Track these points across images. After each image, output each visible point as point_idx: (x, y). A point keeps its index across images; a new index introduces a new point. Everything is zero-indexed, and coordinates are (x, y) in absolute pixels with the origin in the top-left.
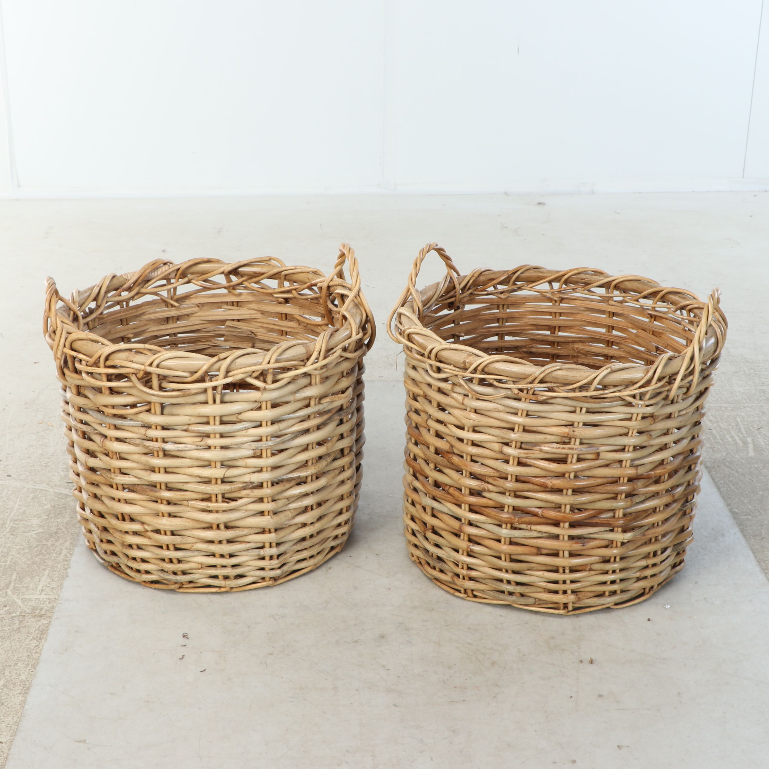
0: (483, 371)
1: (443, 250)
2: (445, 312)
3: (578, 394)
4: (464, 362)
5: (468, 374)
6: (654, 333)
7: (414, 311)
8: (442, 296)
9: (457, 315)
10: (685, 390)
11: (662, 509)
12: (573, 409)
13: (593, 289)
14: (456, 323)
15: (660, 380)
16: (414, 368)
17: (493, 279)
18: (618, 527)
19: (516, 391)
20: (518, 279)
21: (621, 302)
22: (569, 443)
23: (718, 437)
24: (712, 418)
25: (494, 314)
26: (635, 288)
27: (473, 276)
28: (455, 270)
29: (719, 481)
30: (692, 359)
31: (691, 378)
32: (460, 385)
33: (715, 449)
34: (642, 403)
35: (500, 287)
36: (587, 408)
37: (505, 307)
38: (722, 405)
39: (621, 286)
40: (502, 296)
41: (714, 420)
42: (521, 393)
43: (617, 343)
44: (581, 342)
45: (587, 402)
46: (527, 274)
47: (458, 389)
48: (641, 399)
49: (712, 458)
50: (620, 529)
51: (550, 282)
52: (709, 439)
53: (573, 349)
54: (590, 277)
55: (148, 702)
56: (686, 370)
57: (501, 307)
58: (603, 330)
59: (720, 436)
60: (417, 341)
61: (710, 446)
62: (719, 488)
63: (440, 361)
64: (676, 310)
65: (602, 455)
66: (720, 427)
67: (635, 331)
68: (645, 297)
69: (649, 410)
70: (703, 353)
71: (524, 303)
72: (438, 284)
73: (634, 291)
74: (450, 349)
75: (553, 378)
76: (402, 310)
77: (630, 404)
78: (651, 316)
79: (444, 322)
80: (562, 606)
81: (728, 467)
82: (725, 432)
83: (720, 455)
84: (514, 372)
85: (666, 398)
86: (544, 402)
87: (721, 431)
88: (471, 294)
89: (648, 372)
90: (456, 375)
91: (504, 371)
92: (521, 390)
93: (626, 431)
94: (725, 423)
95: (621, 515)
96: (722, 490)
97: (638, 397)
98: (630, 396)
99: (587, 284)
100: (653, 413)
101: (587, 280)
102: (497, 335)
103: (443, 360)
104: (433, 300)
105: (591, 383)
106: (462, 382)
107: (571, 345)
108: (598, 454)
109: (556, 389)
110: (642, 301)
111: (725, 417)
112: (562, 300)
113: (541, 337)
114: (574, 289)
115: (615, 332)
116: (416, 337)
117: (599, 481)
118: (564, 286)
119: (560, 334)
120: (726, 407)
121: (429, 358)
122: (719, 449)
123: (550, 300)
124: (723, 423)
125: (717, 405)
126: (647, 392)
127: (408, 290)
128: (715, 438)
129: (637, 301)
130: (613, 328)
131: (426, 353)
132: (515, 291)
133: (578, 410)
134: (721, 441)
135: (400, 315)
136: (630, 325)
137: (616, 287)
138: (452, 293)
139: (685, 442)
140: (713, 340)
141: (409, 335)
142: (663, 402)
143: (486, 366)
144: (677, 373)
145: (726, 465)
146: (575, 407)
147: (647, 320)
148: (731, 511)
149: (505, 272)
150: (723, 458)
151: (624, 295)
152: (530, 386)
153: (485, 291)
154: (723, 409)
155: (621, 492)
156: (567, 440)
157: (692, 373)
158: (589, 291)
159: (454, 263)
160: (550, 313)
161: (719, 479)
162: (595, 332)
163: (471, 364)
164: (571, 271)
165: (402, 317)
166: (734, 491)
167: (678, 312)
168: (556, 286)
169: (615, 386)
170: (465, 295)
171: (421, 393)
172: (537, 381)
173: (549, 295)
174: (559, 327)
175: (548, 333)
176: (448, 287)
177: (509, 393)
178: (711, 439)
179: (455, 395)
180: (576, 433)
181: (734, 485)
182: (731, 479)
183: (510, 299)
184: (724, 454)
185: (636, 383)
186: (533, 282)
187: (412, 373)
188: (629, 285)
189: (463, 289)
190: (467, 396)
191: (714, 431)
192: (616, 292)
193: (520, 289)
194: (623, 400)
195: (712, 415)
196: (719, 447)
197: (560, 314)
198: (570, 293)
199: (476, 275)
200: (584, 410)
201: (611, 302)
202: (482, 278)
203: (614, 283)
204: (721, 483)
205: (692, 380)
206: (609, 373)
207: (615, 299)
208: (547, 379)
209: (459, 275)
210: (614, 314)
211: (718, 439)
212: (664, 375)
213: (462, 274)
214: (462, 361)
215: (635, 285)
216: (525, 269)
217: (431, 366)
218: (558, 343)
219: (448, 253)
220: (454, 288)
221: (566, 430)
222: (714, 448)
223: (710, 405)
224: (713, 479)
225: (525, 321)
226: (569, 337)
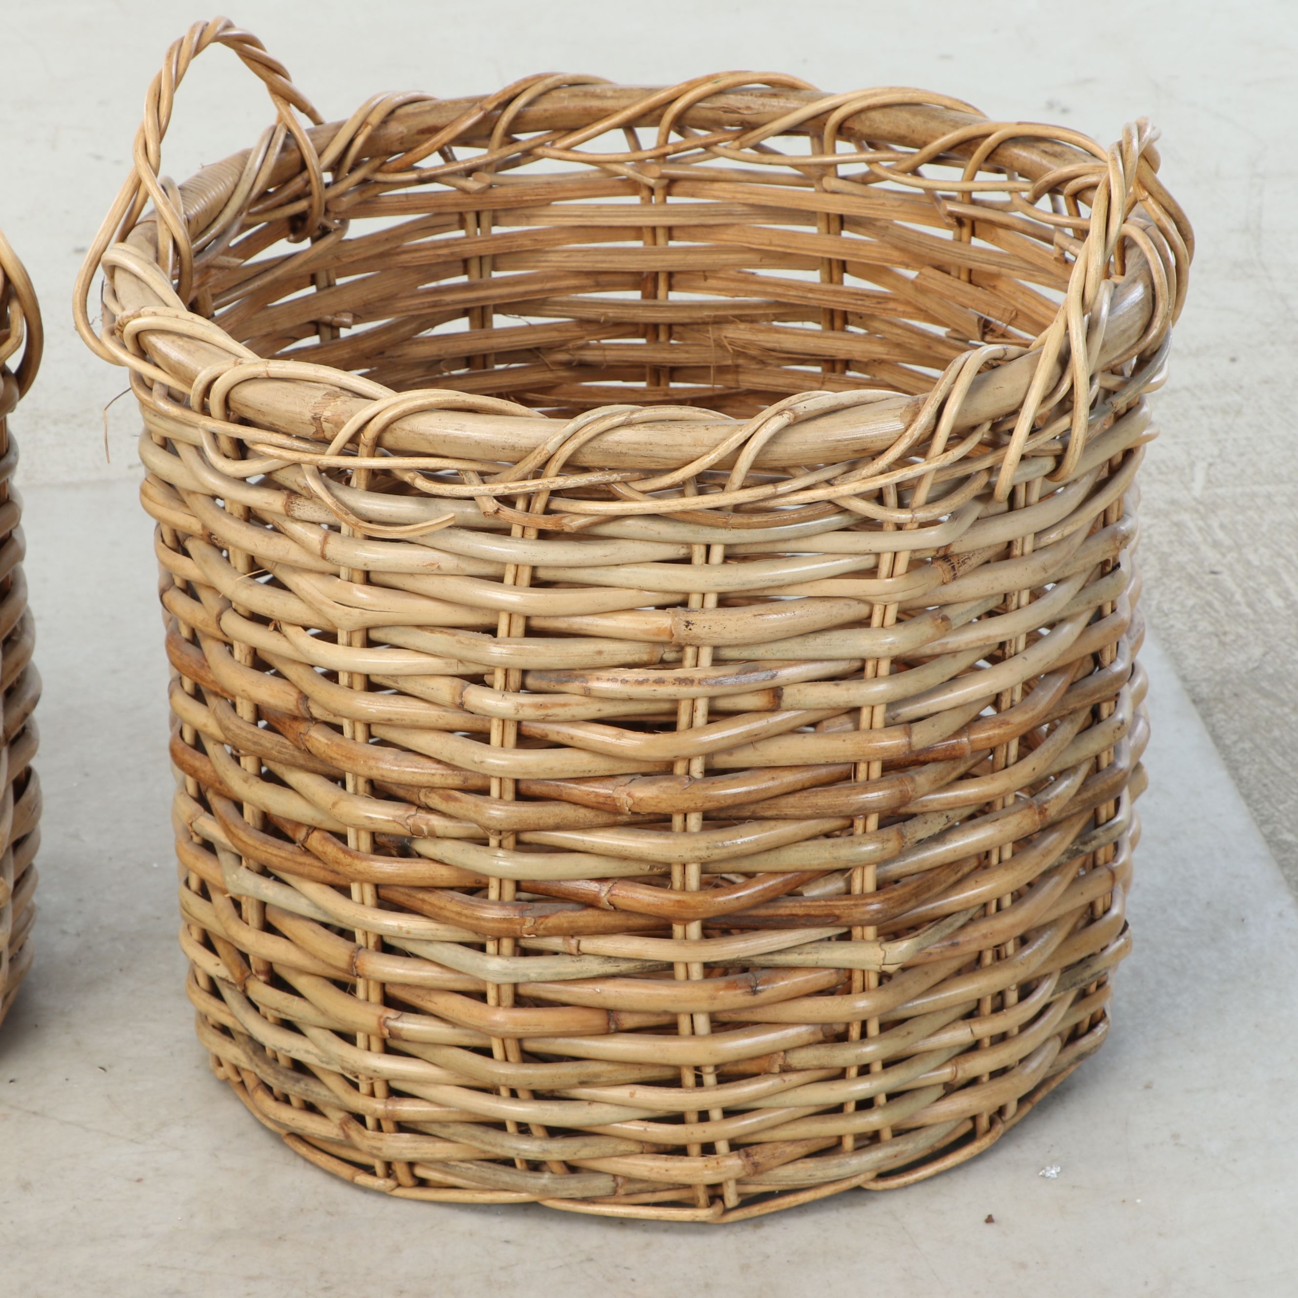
0: (378, 446)
1: (253, 42)
2: (282, 247)
3: (692, 502)
4: (316, 419)
5: (330, 459)
6: (972, 277)
7: (158, 259)
8: (264, 195)
9: (319, 257)
10: (1048, 464)
11: (1007, 854)
12: (682, 552)
13: (771, 143)
14: (322, 280)
15: (959, 436)
16: (167, 445)
17: (434, 130)
18: (863, 924)
19: (491, 506)
20: (518, 124)
21: (864, 180)
22: (678, 663)
23: (1238, 597)
24: (1220, 535)
25: (447, 243)
26: (903, 131)
27: (364, 123)
28: (303, 107)
29: (1235, 743)
30: (1064, 360)
31: (1064, 423)
32: (311, 497)
33: (1229, 639)
34: (903, 516)
35: (464, 155)
36: (727, 546)
37: (485, 219)
38: (1256, 488)
39: (858, 126)
40: (472, 184)
41: (1228, 542)
42: (506, 511)
43: (860, 316)
44: (742, 319)
45: (726, 526)
46: (547, 106)
47: (304, 509)
48: (901, 504)
49: (1218, 667)
50: (870, 931)
51: (629, 127)
52: (1209, 604)
53: (720, 345)
54: (757, 103)
56: (1045, 399)
57: (471, 219)
58: (813, 277)
59: (1245, 594)
60: (165, 357)
61: (1211, 629)
62: (1233, 768)
63: (245, 422)
64: (1036, 197)
65: (790, 695)
66: (1248, 563)
67: (912, 274)
68: (937, 159)
69: (932, 538)
70: (1098, 339)
71: (547, 203)
72: (245, 156)
73: (902, 140)
74: (270, 378)
75: (607, 453)
76: (116, 254)
77: (868, 524)
78: (959, 221)
79: (276, 281)
80: (702, 1196)
81: (1267, 695)
82: (1263, 579)
83: (1242, 657)
84: (478, 443)
85: (987, 495)
86: (583, 536)
87: (1249, 577)
88: (365, 182)
89: (916, 414)
90: (297, 464)
91: (445, 440)
92: (508, 500)
93: (863, 610)
94: (1262, 550)
95: (870, 886)
96: (1244, 772)
97: (891, 498)
98: (863, 496)
99: (748, 126)
100: (947, 547)
101: (748, 116)
102: (465, 313)
103: (249, 414)
104: (229, 213)
105: (728, 464)
106: (315, 486)
107: (712, 333)
108: (776, 693)
109: (621, 489)
110: (932, 173)
111: (1264, 529)
112: (671, 184)
113: (612, 313)
114: (707, 147)
115: (850, 281)
116: (160, 343)
117: (789, 779)
118: (674, 137)
119: (675, 296)
120: (1269, 496)
121: (205, 410)
122: (1239, 636)
123: (632, 186)
125: (1239, 490)
126: (920, 478)
127: (138, 185)
128: (1228, 600)
129: (915, 172)
130: (843, 267)
131: (194, 394)
132: (514, 163)
133: (698, 554)
134: (1246, 610)
135: (112, 269)
136: (896, 255)
137: (843, 131)
138: (297, 184)
140: (1138, 293)
141: (137, 337)
142: (978, 509)
143: (386, 428)
144: (1015, 413)
145: (1260, 690)
146: (689, 545)
147: (948, 234)
148: (1272, 841)
149: (474, 102)
150: (1251, 665)
151: (871, 154)
152: (531, 485)
153: (410, 168)
154: (1260, 501)
155: (864, 812)
156: (670, 656)
157: (1066, 406)
158: (758, 147)
159: (299, 84)
160: (637, 232)
161: (1234, 738)
162: (789, 285)
163: (339, 425)
164: (693, 84)
165: (118, 275)
166: (1283, 773)
167: (1045, 202)
168: (648, 136)
169: (813, 469)
170: (342, 187)
171: (195, 526)
172: (554, 467)
173: (626, 171)
174: (670, 275)
175: (635, 295)
176: (279, 165)
177: (468, 511)
178: (1217, 604)
179: (297, 529)
180: (695, 630)
181: (1284, 754)
182: (1276, 733)
183: (498, 192)
184: (1257, 652)
185: (881, 452)
186: (572, 130)
187: (163, 463)
188: (882, 123)
189: (336, 167)
190: (335, 528)
191: (1226, 579)
192: (844, 147)
193: (529, 155)
194: (843, 511)
195: (1222, 526)
196: (1241, 630)
197: (670, 232)
198: (697, 158)
199: (375, 119)
200: (717, 553)
201: (830, 183)
202: (396, 129)
203: (836, 117)
204: (1243, 750)
205: (1068, 431)
206: (789, 426)
207: (843, 170)
208: (587, 459)
209: (317, 122)
210: (843, 221)
211: (1238, 604)
212: (971, 420)
213: (329, 117)
214: (308, 416)
215: (901, 121)
216: (539, 88)
217: (215, 436)
218: (670, 327)
219: (272, 51)
220: (303, 166)
221: (664, 621)
222: (1225, 633)
223: (1219, 491)
224: (1217, 739)
225: (554, 261)
226: (701, 306)
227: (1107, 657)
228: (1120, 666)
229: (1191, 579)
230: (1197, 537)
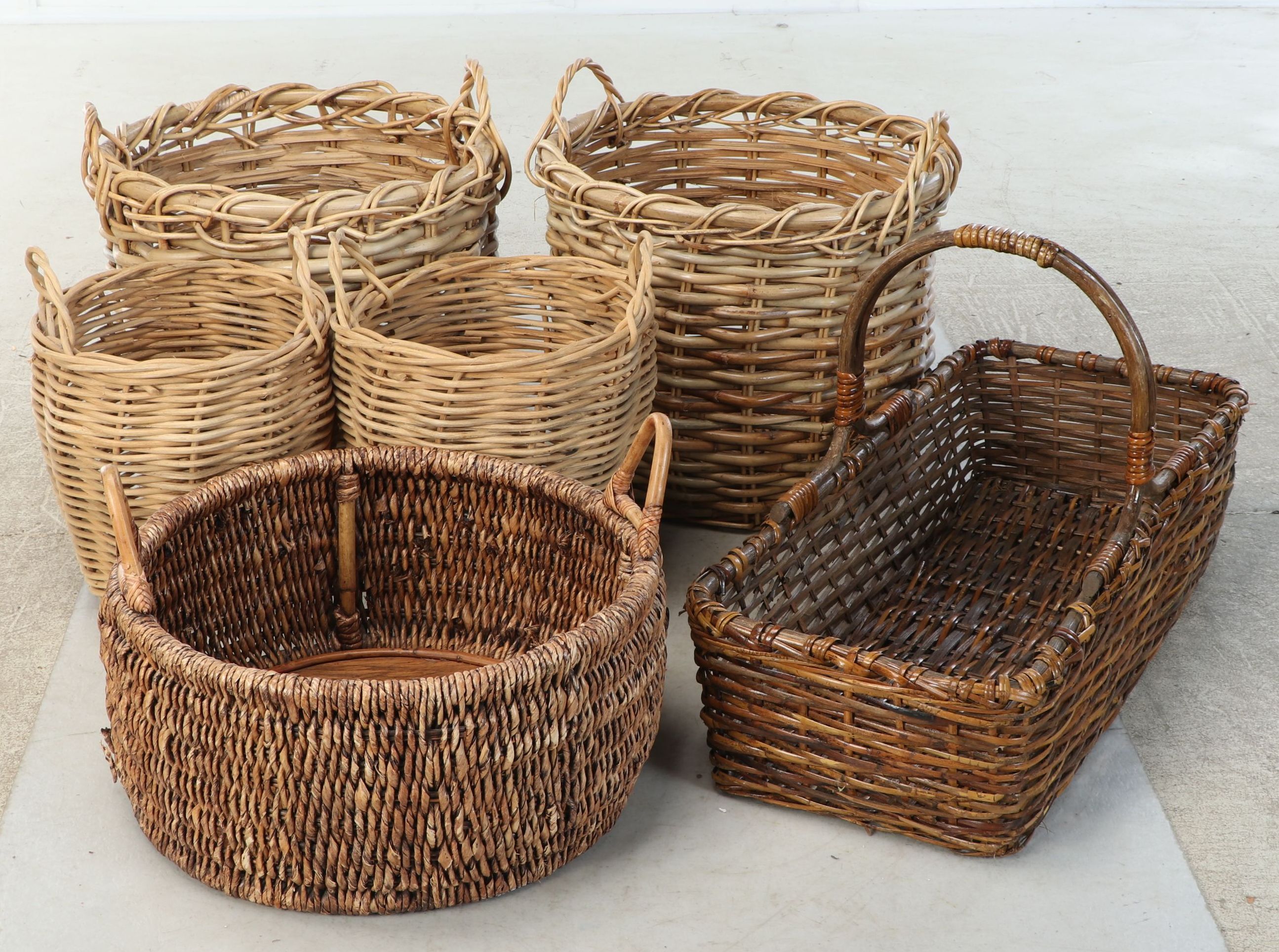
0: (639, 214)
1: (600, 68)
2: (605, 150)
3: (758, 241)
4: (616, 204)
5: (620, 219)
6: (877, 176)
7: (558, 145)
8: (599, 128)
9: (619, 154)
10: (898, 239)
11: (874, 394)
12: (753, 262)
13: (800, 120)
14: (620, 163)
15: (864, 223)
16: (558, 216)
17: (667, 108)
18: (815, 415)
19: (681, 239)
20: (701, 108)
21: (837, 137)
22: (749, 306)
23: (982, 325)
24: (977, 302)
25: (670, 153)
26: (852, 117)
27: (640, 103)
28: (617, 95)
30: (906, 198)
31: (905, 222)
32: (612, 234)
34: (840, 253)
35: (678, 119)
36: (771, 261)
37: (685, 145)
38: (994, 286)
39: (836, 115)
40: (681, 130)
41: (980, 304)
42: (687, 242)
43: (832, 191)
44: (785, 190)
45: (770, 252)
46: (713, 101)
47: (609, 239)
48: (839, 249)
50: (818, 418)
51: (745, 111)
52: (970, 327)
53: (775, 200)
54: (795, 104)
56: (897, 213)
57: (680, 144)
58: (814, 175)
59: (985, 324)
60: (560, 180)
61: (969, 335)
63: (588, 205)
64: (903, 145)
65: (792, 321)
66: (988, 313)
67: (853, 175)
68: (865, 130)
69: (851, 262)
70: (920, 192)
71: (710, 140)
72: (593, 112)
73: (852, 121)
74: (599, 188)
75: (727, 221)
76: (543, 143)
77: (825, 255)
78: (873, 154)
79: (602, 162)
80: (746, 519)
82: (993, 319)
84: (678, 215)
85: (873, 249)
86: (717, 252)
87: (987, 317)
88: (639, 126)
89: (846, 213)
90: (607, 221)
91: (665, 213)
92: (687, 237)
93: (822, 290)
94: (994, 308)
95: (819, 401)
97: (836, 245)
98: (823, 244)
99: (792, 113)
100: (856, 267)
101: (791, 109)
102: (675, 181)
103: (590, 202)
104: (586, 132)
105: (772, 228)
106: (614, 229)
107: (773, 195)
108: (786, 319)
109: (731, 236)
110: (863, 134)
111: (995, 301)
112: (760, 135)
113: (733, 185)
114: (775, 121)
115: (829, 177)
116: (558, 175)
117: (790, 354)
118: (762, 116)
119: (759, 180)
120: (999, 289)
121: (573, 200)
123: (744, 135)
124: (991, 308)
125: (987, 285)
126: (847, 238)
127: (552, 118)
128: (978, 325)
129: (856, 134)
130: (826, 171)
131: (569, 195)
132: (698, 123)
133: (760, 262)
134: (985, 329)
135: (540, 149)
136: (847, 167)
137: (829, 117)
138: (613, 125)
139: (902, 308)
140: (937, 177)
141: (549, 173)
142: (869, 254)
143: (643, 208)
144: (885, 217)
146: (756, 259)
147: (868, 159)
149: (684, 97)
151: (839, 127)
152: (697, 231)
153: (657, 122)
154: (995, 291)
155: (819, 370)
156: (746, 303)
157: (906, 216)
158: (795, 122)
159: (616, 85)
160: (745, 153)
162: (804, 177)
163: (625, 206)
164: (770, 96)
165: (543, 151)
167: (907, 146)
168: (752, 116)
169: (806, 232)
170: (630, 127)
171: (566, 247)
172: (706, 225)
173: (743, 128)
174: (758, 171)
175: (744, 179)
176: (606, 116)
177: (672, 241)
178: (973, 327)
179: (606, 247)
180: (757, 293)
183: (691, 133)
185: (832, 228)
186: (722, 111)
187: (556, 223)
188: (844, 114)
189: (628, 120)
190: (621, 247)
191: (978, 318)
192: (829, 124)
193: (704, 120)
194: (816, 250)
197: (759, 154)
198: (771, 125)
199: (645, 102)
200: (767, 263)
201: (823, 137)
202: (653, 106)
203: (826, 111)
205: (905, 227)
206: (797, 214)
207: (828, 132)
208: (719, 223)
209: (622, 101)
210: (827, 153)
211: (982, 327)
212: (867, 219)
213: (627, 100)
214: (613, 202)
215: (852, 114)
216: (710, 94)
217: (576, 210)
218: (756, 191)
219: (606, 72)
220: (616, 118)
221: (744, 288)
225: (712, 163)
226: (769, 184)
227: (918, 321)
228: (923, 325)
229: (964, 317)
230: (968, 302)
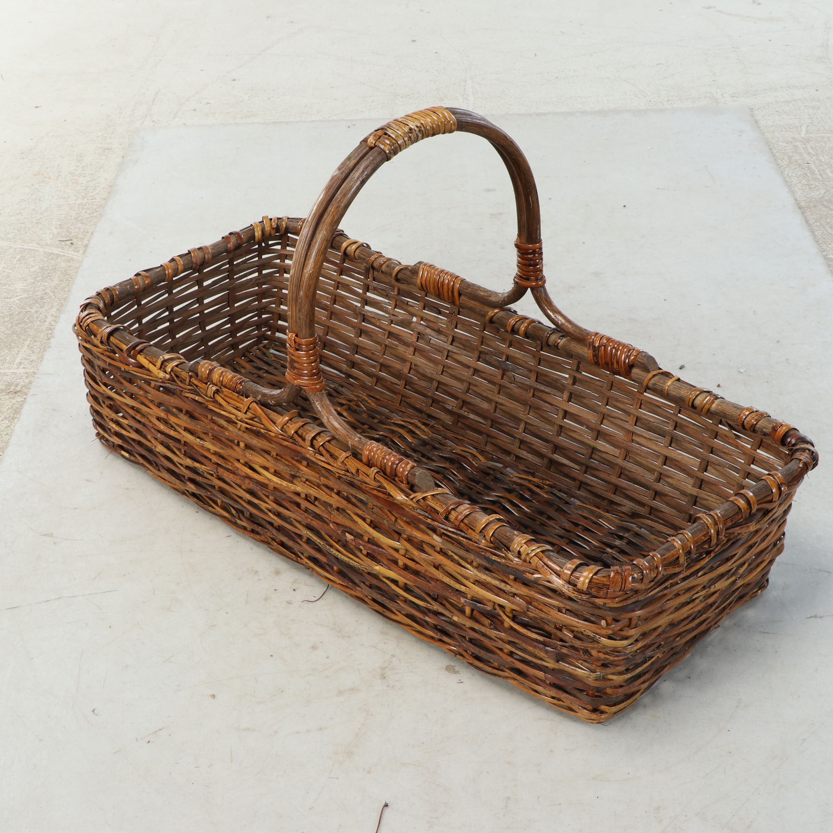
55: (127, 489)
124: (823, 156)
